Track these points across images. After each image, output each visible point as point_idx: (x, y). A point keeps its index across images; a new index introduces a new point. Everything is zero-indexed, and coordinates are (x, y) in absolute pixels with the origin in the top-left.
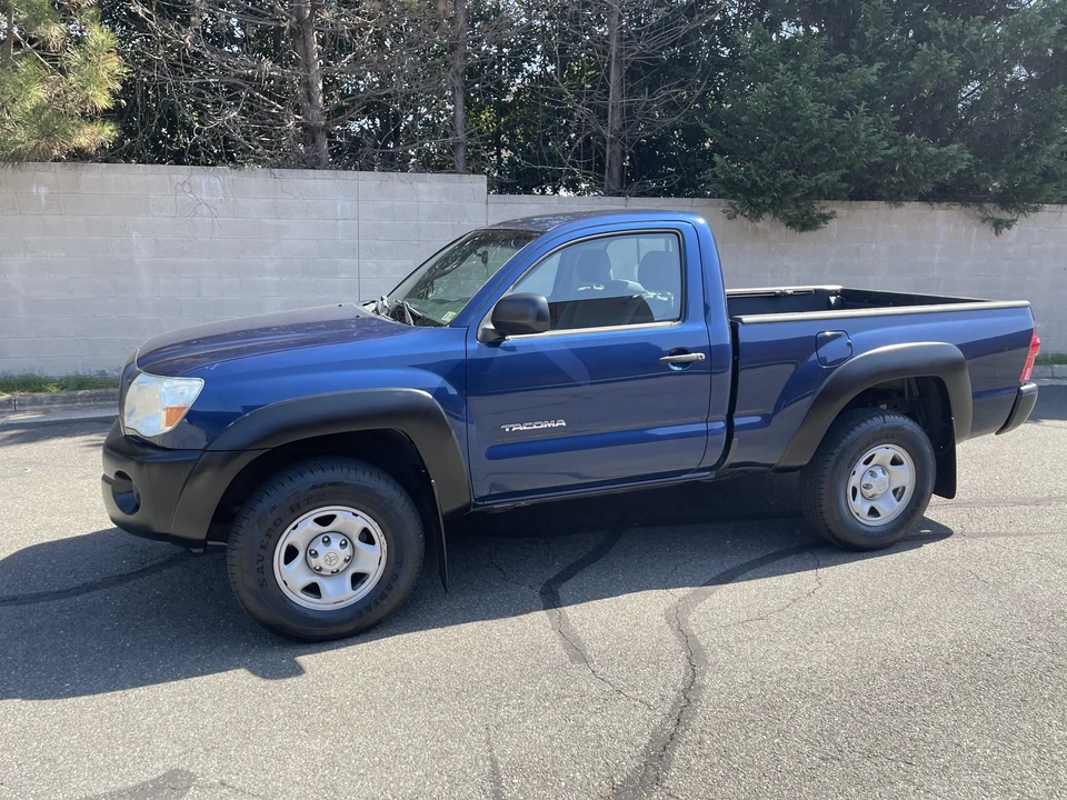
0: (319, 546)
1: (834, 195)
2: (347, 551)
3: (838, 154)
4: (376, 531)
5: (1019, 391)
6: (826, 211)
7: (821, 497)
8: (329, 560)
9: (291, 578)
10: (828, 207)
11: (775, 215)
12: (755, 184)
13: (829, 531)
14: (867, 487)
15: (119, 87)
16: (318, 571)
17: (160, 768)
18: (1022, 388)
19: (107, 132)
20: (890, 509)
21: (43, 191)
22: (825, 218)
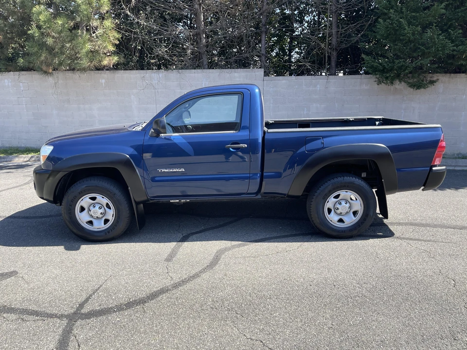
0: (91, 208)
1: (435, 71)
2: (102, 211)
3: (426, 51)
4: (111, 205)
5: (431, 169)
6: (435, 79)
7: (311, 211)
8: (95, 213)
9: (83, 218)
10: (435, 77)
11: (401, 82)
12: (384, 68)
13: (316, 226)
14: (338, 209)
15: (118, 42)
16: (92, 216)
17: (12, 269)
18: (434, 168)
19: (115, 59)
20: (350, 220)
21: (103, 81)
22: (432, 82)
